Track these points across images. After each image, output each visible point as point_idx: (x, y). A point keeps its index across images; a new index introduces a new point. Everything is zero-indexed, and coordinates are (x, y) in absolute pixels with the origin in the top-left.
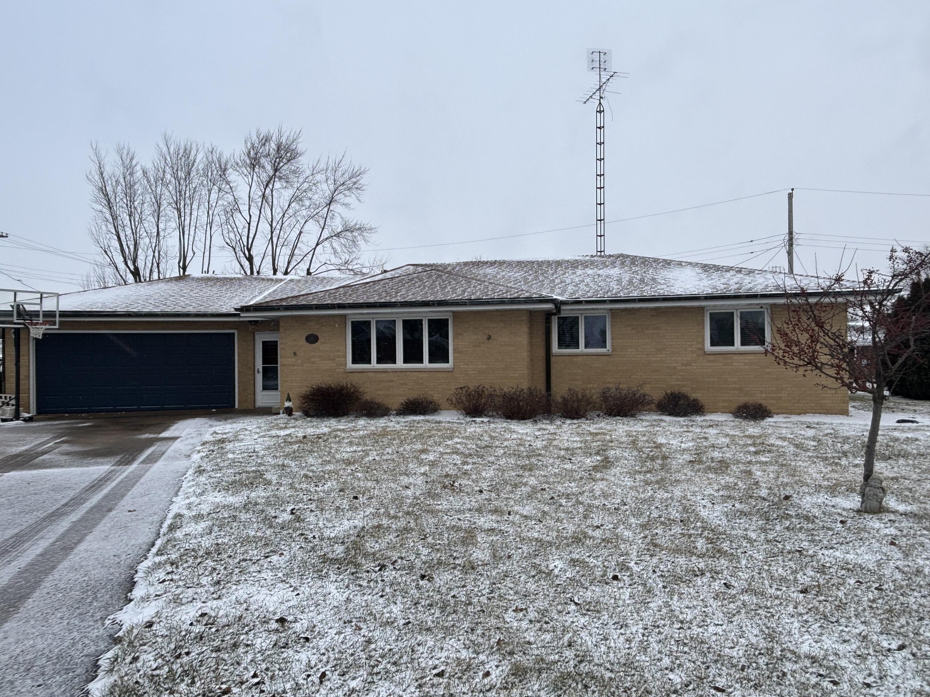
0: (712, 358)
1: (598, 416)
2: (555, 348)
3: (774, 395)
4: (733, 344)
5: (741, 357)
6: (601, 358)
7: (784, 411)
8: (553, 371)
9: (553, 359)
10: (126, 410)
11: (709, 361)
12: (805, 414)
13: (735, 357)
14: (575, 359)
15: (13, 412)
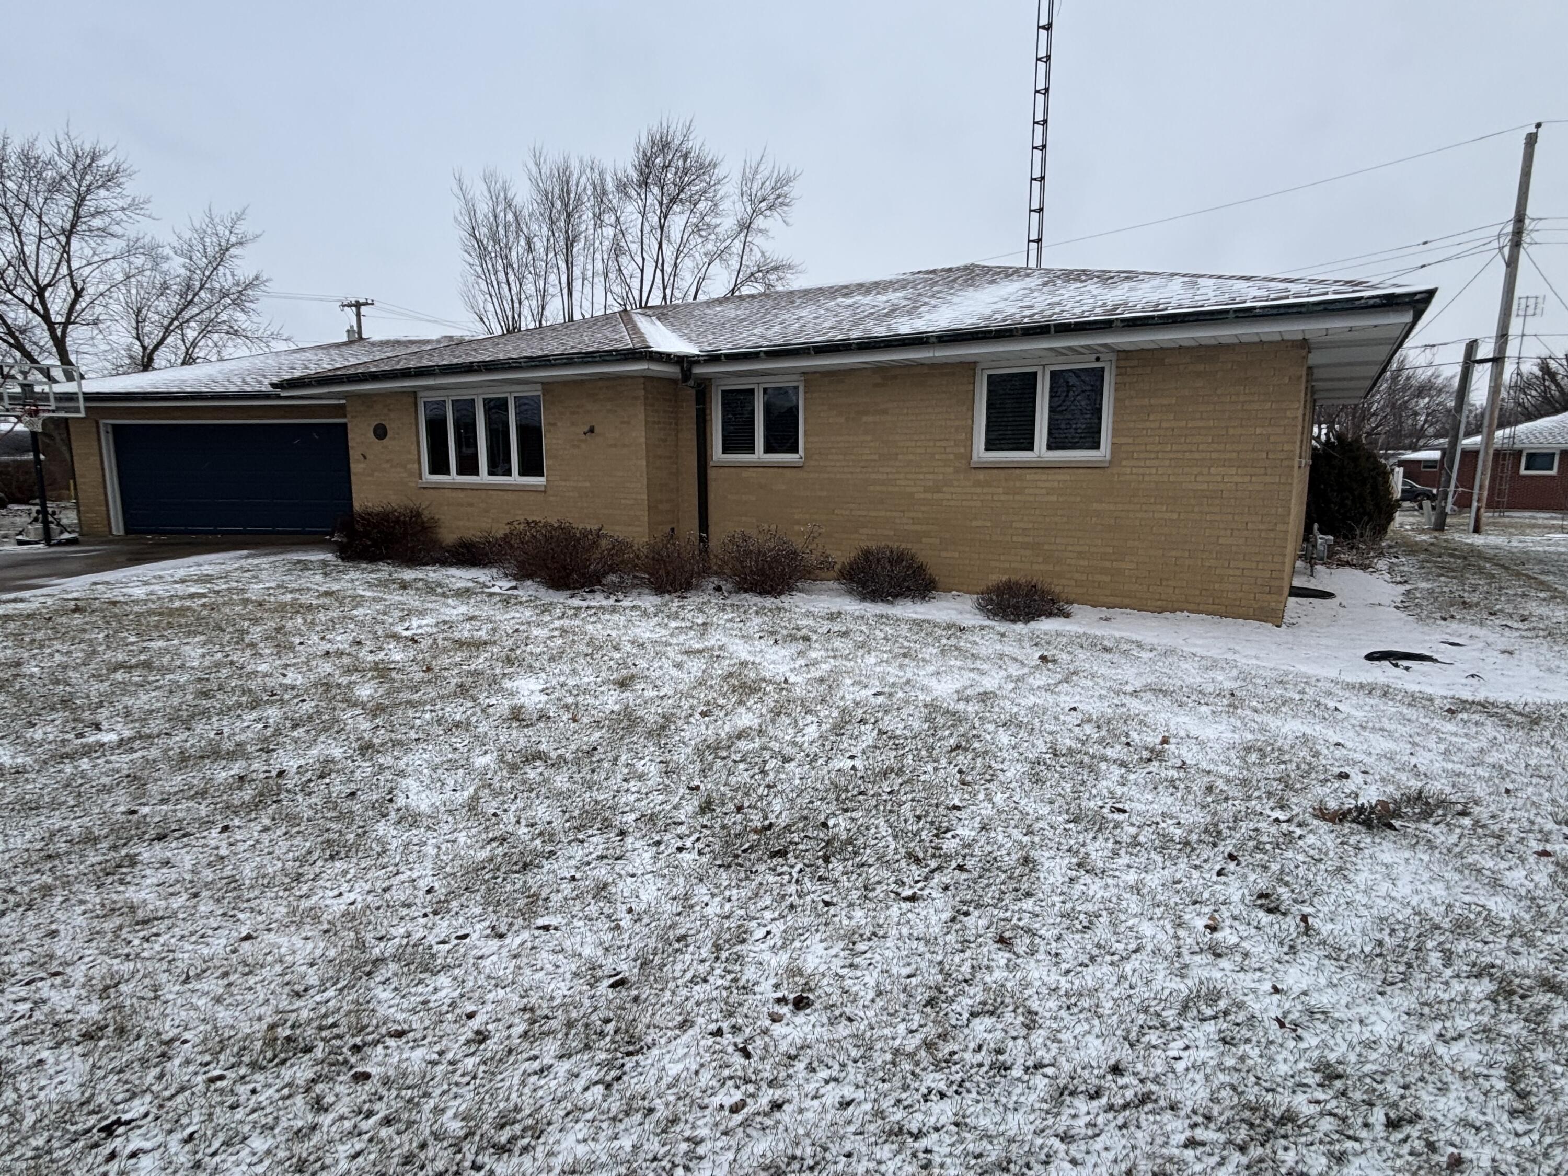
0: (981, 476)
1: (718, 589)
2: (717, 453)
3: (1108, 564)
4: (1030, 447)
5: (1042, 476)
6: (788, 472)
7: (1126, 601)
8: (712, 496)
9: (712, 474)
10: (223, 533)
11: (977, 484)
12: (1173, 611)
13: (1030, 476)
14: (745, 474)
15: (41, 531)
